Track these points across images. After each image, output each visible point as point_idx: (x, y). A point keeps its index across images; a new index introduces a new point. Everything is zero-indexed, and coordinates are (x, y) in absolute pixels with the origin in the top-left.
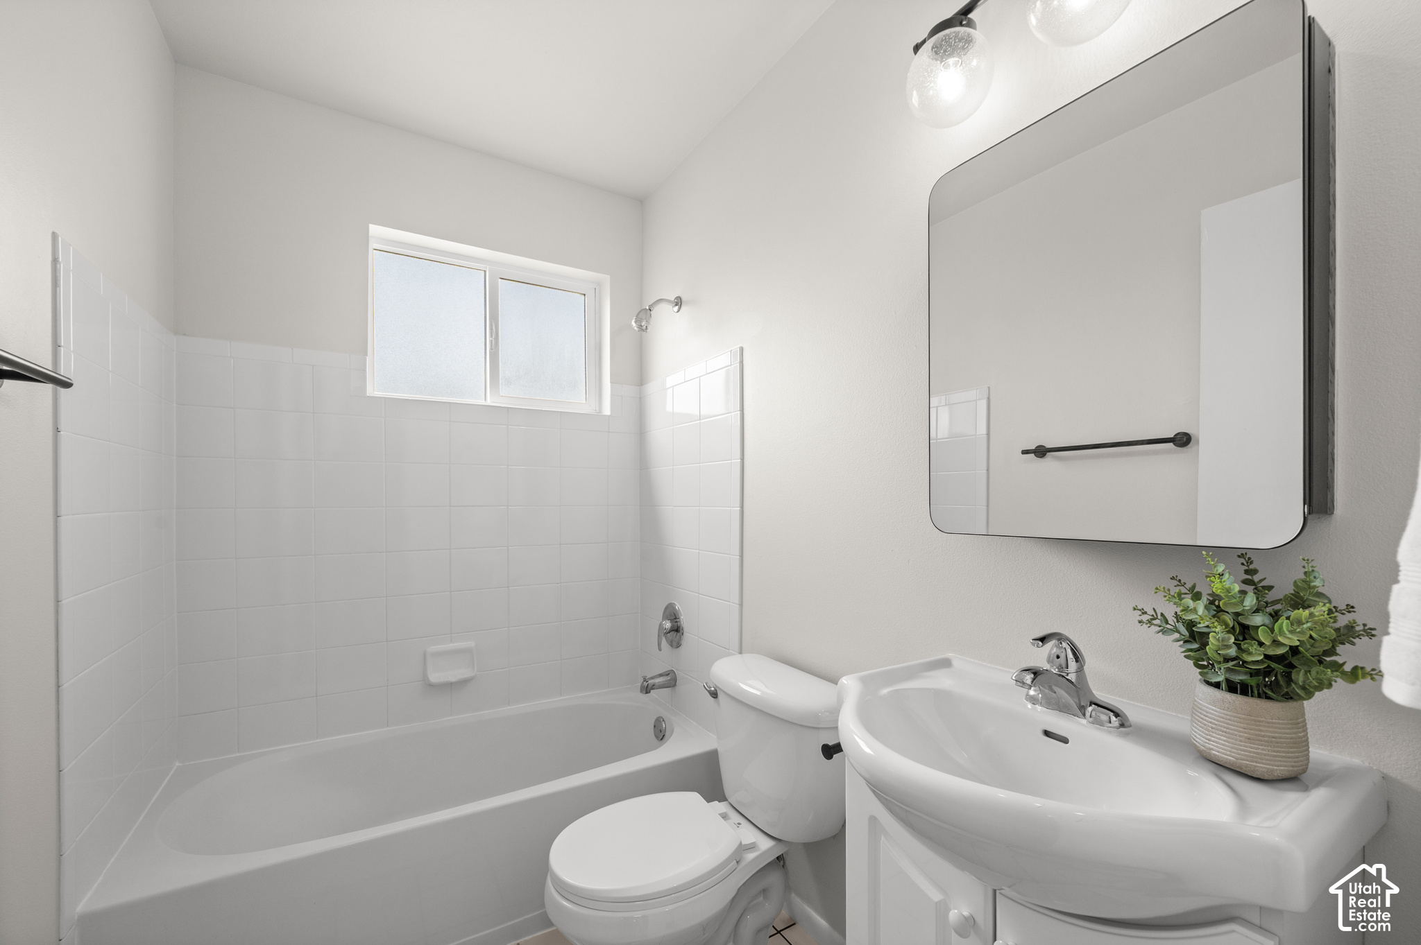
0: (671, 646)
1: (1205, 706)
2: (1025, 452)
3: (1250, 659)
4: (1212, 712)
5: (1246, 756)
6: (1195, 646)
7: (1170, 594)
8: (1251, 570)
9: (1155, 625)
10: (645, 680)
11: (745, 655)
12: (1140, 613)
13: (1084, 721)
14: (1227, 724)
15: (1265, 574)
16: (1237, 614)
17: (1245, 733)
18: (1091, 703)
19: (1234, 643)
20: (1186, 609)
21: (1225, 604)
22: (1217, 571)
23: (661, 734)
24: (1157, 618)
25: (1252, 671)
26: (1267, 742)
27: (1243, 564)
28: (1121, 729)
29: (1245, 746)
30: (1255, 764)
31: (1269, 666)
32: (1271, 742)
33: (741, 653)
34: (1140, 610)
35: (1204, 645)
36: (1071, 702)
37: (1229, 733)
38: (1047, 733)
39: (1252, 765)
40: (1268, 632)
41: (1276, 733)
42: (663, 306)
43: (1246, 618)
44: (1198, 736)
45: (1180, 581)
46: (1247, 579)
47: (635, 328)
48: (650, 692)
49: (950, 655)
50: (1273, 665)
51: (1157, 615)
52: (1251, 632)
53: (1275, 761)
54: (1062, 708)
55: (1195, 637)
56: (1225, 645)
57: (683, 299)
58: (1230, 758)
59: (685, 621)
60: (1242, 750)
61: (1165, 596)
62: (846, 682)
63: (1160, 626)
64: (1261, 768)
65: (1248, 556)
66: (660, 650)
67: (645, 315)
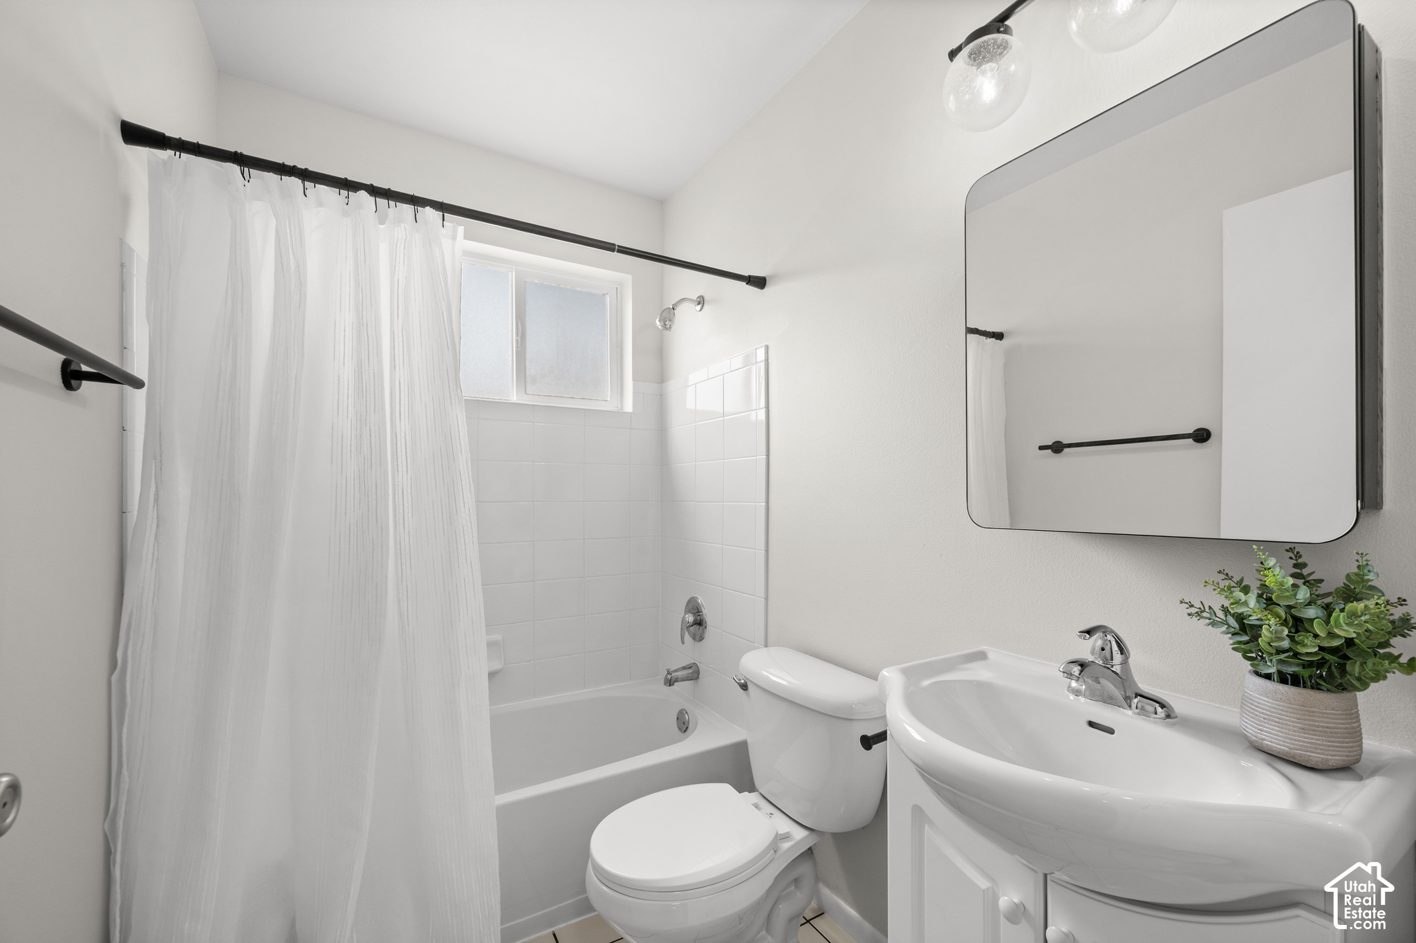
0: (694, 639)
1: (1256, 697)
2: (1041, 448)
3: (1304, 650)
4: (1264, 702)
5: (1300, 745)
6: (1245, 638)
7: (1219, 588)
8: (1301, 564)
9: (1206, 618)
10: (669, 673)
11: (771, 649)
12: (1187, 606)
13: (1129, 712)
14: (1280, 714)
15: (1315, 568)
16: (1289, 607)
17: (1299, 723)
18: (1137, 695)
19: (1287, 635)
20: (1237, 602)
21: (1278, 597)
22: (1268, 564)
23: (684, 725)
24: (1205, 611)
25: (1306, 663)
26: (1321, 732)
27: (1291, 558)
28: (1168, 720)
29: (1299, 736)
30: (1309, 754)
31: (1323, 658)
32: (1326, 732)
33: (766, 646)
34: (1187, 603)
35: (1255, 638)
36: (1118, 694)
37: (1282, 723)
38: (1091, 724)
39: (1306, 755)
40: (1322, 625)
41: (1330, 723)
42: (685, 305)
43: (1299, 611)
44: (1249, 726)
45: (1227, 575)
46: (1296, 573)
47: (660, 327)
48: (673, 684)
49: (984, 648)
50: (1328, 657)
51: (1204, 607)
52: (1306, 625)
53: (1329, 750)
54: (1108, 700)
55: (1246, 631)
56: (1277, 637)
57: (706, 298)
58: (1283, 748)
59: (708, 614)
60: (1295, 740)
61: (1215, 590)
62: (888, 675)
63: (1210, 619)
64: (1316, 757)
65: (1296, 550)
66: (683, 643)
67: (668, 317)
